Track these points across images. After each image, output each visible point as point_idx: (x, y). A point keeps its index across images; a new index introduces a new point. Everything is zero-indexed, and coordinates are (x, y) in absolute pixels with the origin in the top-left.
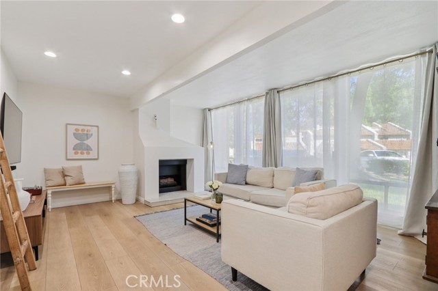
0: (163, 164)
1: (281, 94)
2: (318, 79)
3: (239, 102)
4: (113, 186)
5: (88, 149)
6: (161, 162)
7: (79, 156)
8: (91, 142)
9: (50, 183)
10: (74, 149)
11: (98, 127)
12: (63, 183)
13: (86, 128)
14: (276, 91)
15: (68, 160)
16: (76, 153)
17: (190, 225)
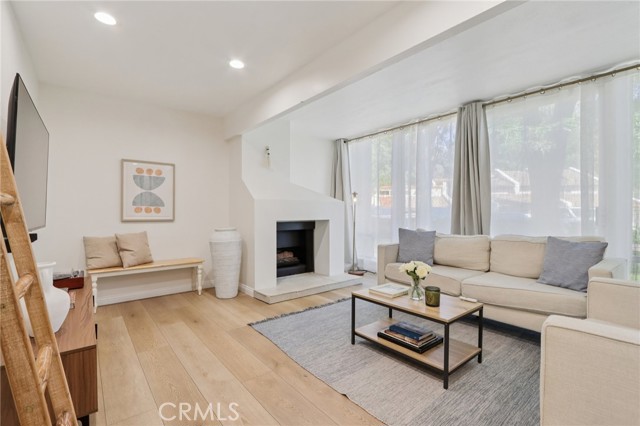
0: (283, 229)
1: (488, 110)
2: (569, 80)
3: (402, 127)
4: (200, 266)
5: (157, 203)
6: (279, 224)
7: (143, 216)
8: (162, 192)
9: (94, 263)
10: (134, 203)
11: (173, 165)
12: (116, 261)
13: (155, 168)
14: (480, 105)
15: (124, 221)
16: (138, 210)
17: (362, 343)
